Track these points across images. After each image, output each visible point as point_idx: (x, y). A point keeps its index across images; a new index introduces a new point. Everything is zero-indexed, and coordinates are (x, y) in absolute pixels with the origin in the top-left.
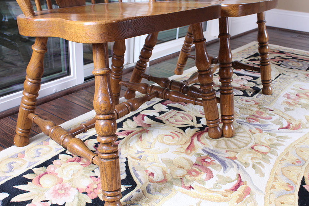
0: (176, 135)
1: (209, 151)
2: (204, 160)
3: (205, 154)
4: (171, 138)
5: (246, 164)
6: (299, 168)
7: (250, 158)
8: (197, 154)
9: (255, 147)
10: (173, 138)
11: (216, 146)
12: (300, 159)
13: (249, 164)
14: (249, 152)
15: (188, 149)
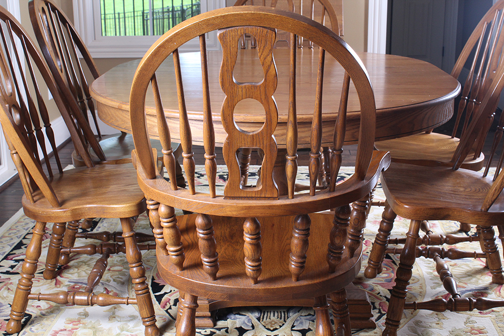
0: (39, 278)
1: (74, 281)
2: (74, 287)
3: (72, 284)
4: (37, 282)
5: (107, 280)
6: (149, 272)
7: (109, 277)
8: (66, 286)
9: (111, 269)
10: (39, 281)
11: (79, 277)
12: (149, 267)
13: (111, 281)
14: (107, 273)
15: (56, 284)
